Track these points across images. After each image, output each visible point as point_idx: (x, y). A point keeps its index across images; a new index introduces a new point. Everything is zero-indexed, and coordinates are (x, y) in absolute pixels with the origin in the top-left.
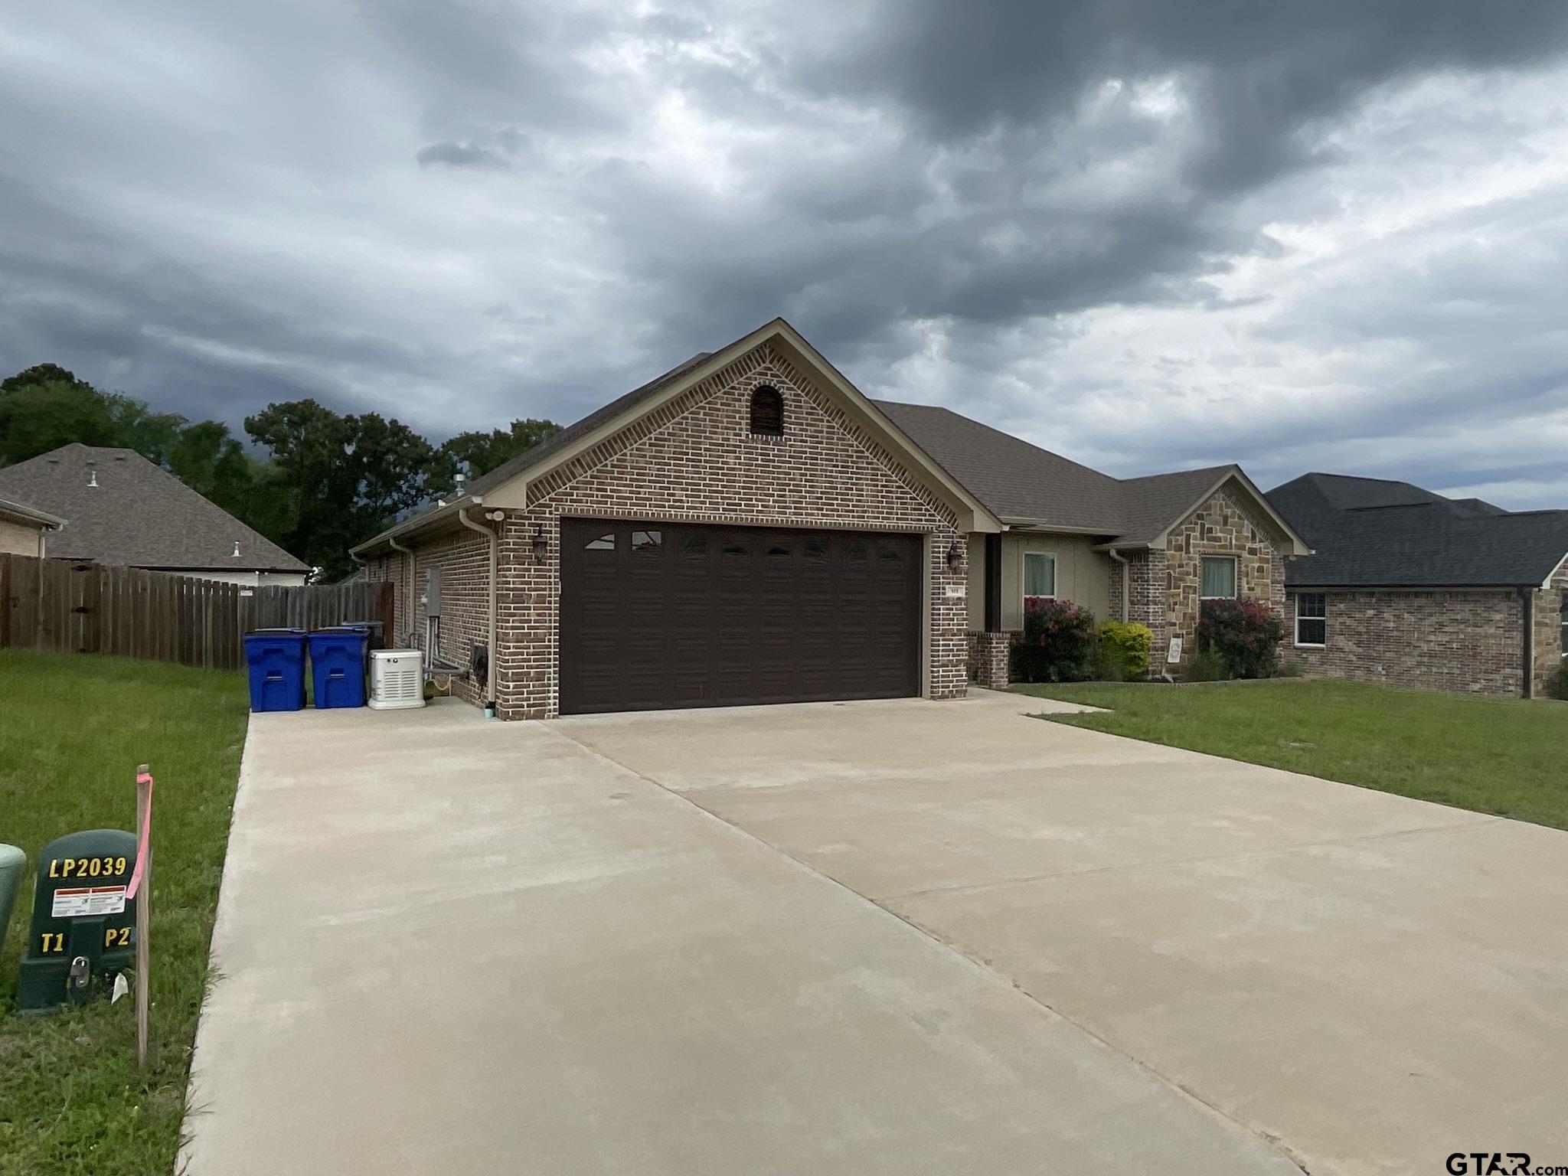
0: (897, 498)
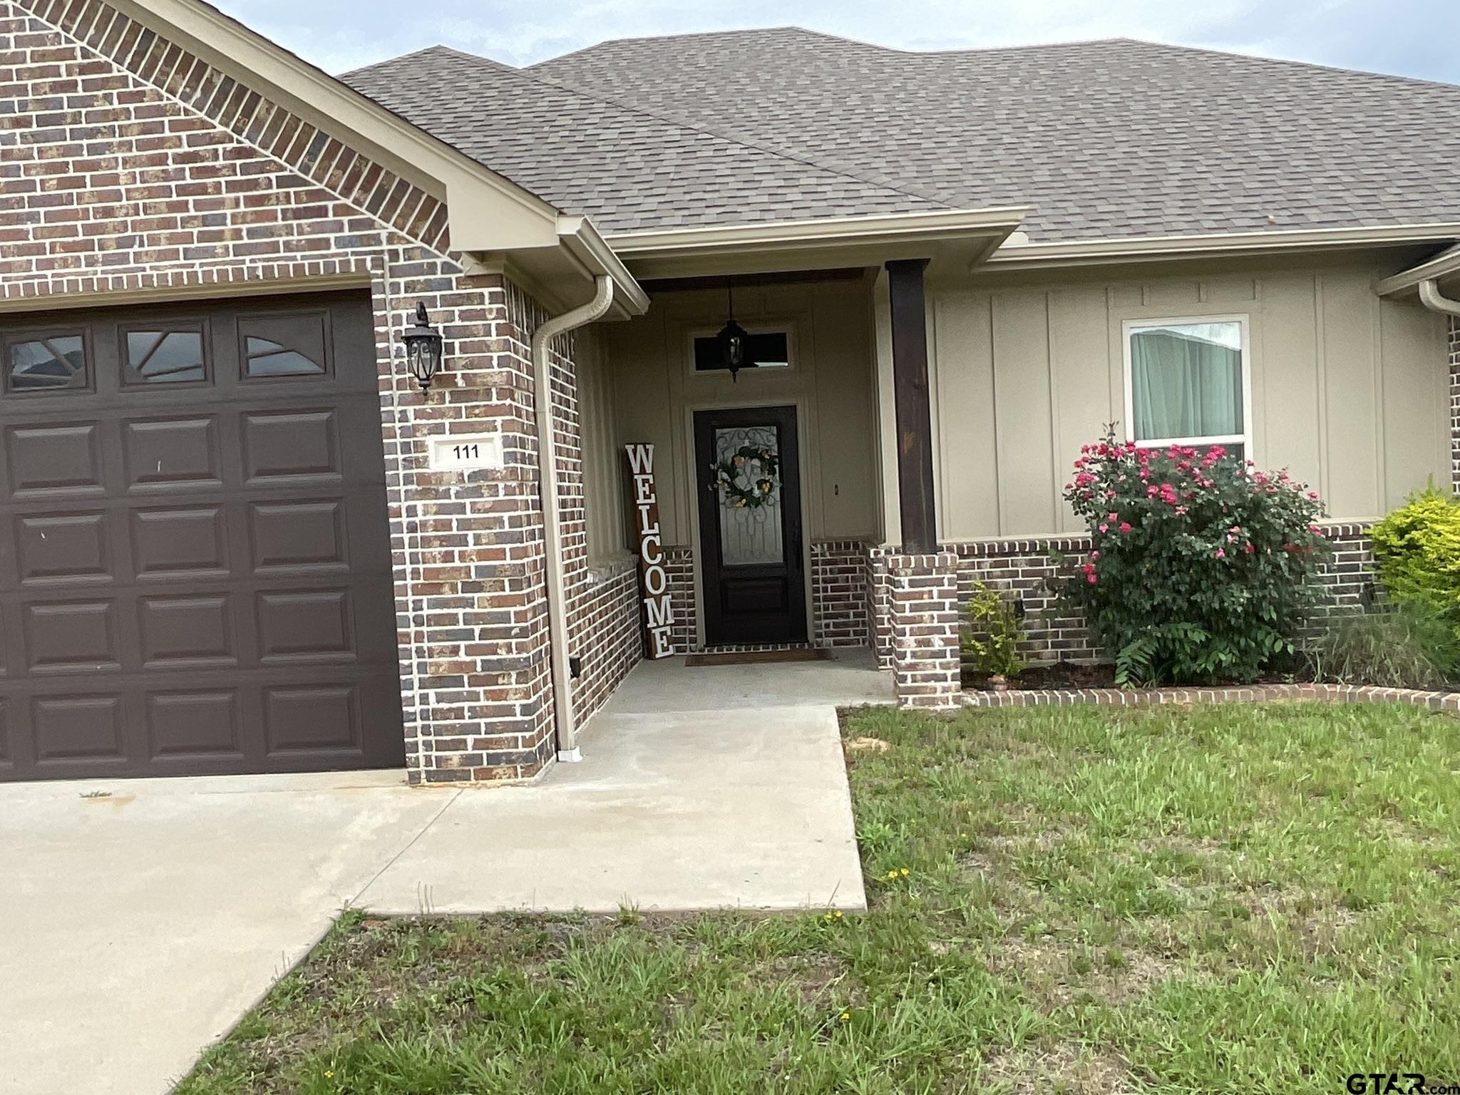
0: (232, 186)
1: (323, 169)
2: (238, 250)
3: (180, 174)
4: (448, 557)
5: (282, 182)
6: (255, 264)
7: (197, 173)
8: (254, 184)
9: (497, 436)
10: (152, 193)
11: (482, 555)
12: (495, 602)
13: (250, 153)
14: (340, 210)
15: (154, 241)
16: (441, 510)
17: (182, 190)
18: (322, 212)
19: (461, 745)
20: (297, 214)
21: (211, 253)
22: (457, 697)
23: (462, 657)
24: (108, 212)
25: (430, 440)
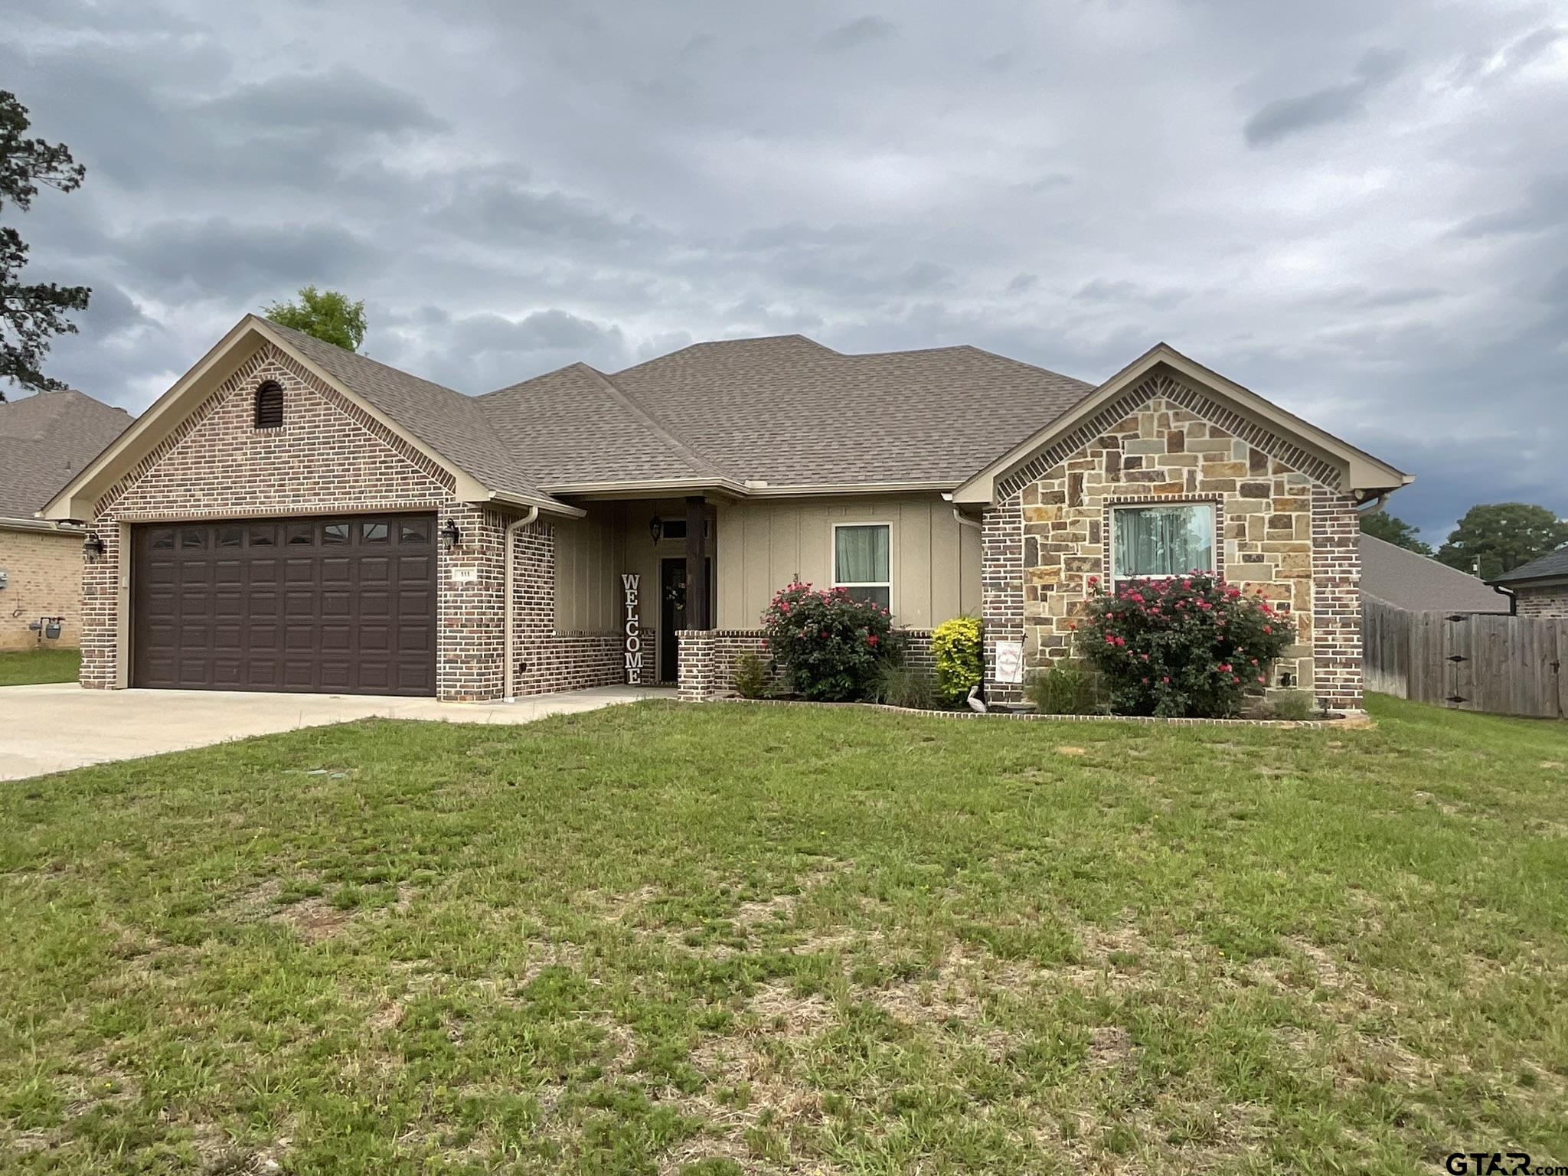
0: (397, 473)
1: (426, 467)
2: (397, 496)
3: (380, 468)
4: (456, 614)
5: (413, 472)
6: (401, 501)
7: (386, 468)
8: (404, 473)
9: (476, 568)
10: (371, 474)
11: (467, 614)
12: (471, 632)
13: (403, 461)
14: (431, 483)
15: (370, 492)
16: (455, 596)
17: (381, 474)
18: (425, 483)
19: (455, 686)
20: (417, 484)
21: (387, 497)
22: (456, 668)
23: (458, 652)
24: (357, 481)
25: (453, 569)
